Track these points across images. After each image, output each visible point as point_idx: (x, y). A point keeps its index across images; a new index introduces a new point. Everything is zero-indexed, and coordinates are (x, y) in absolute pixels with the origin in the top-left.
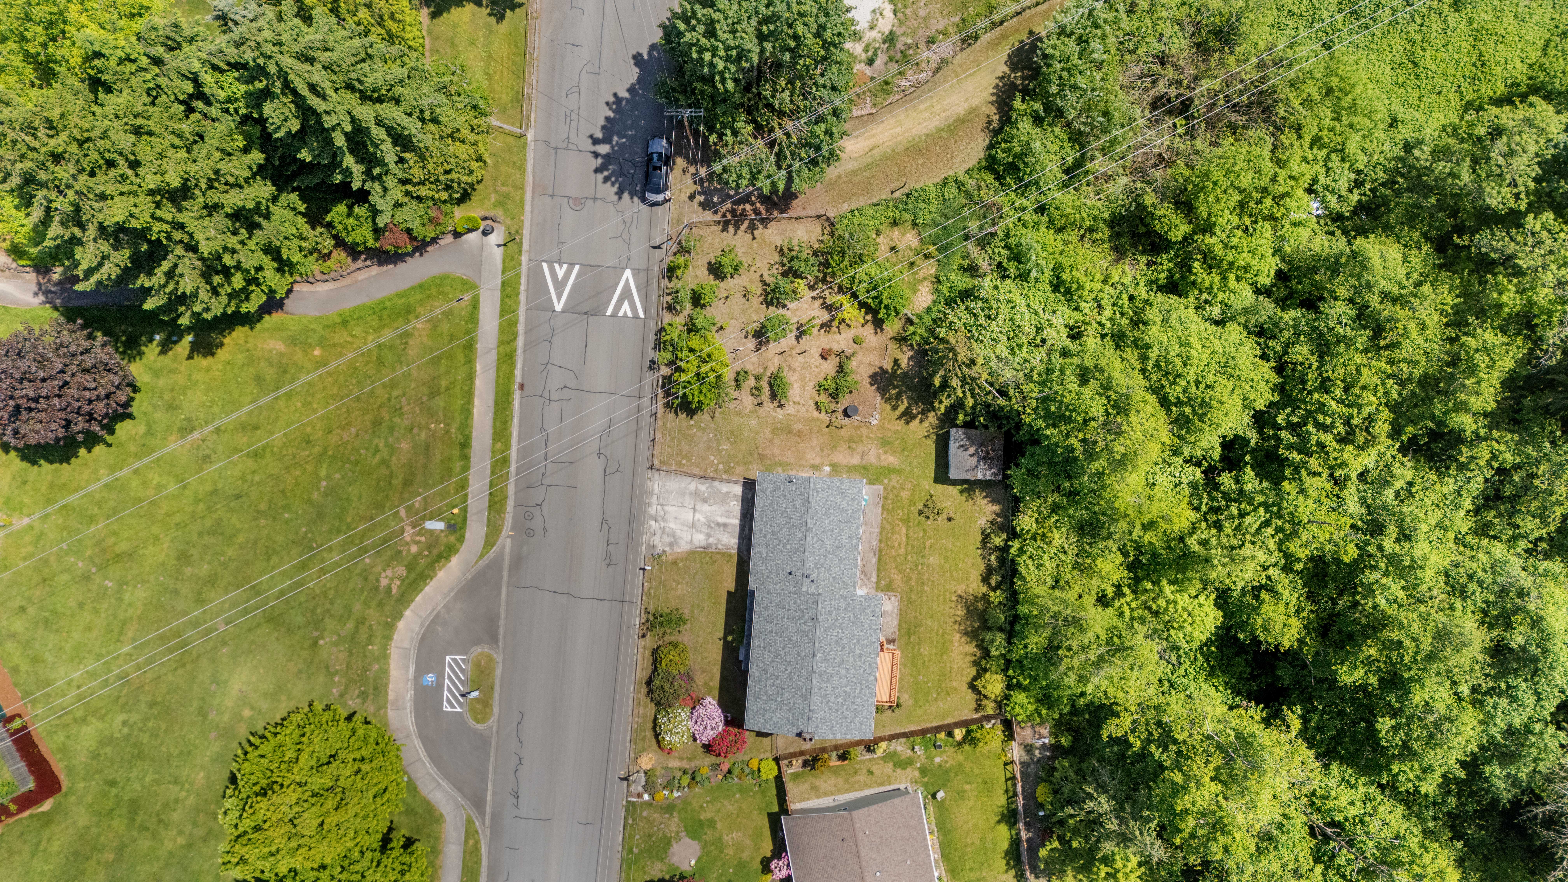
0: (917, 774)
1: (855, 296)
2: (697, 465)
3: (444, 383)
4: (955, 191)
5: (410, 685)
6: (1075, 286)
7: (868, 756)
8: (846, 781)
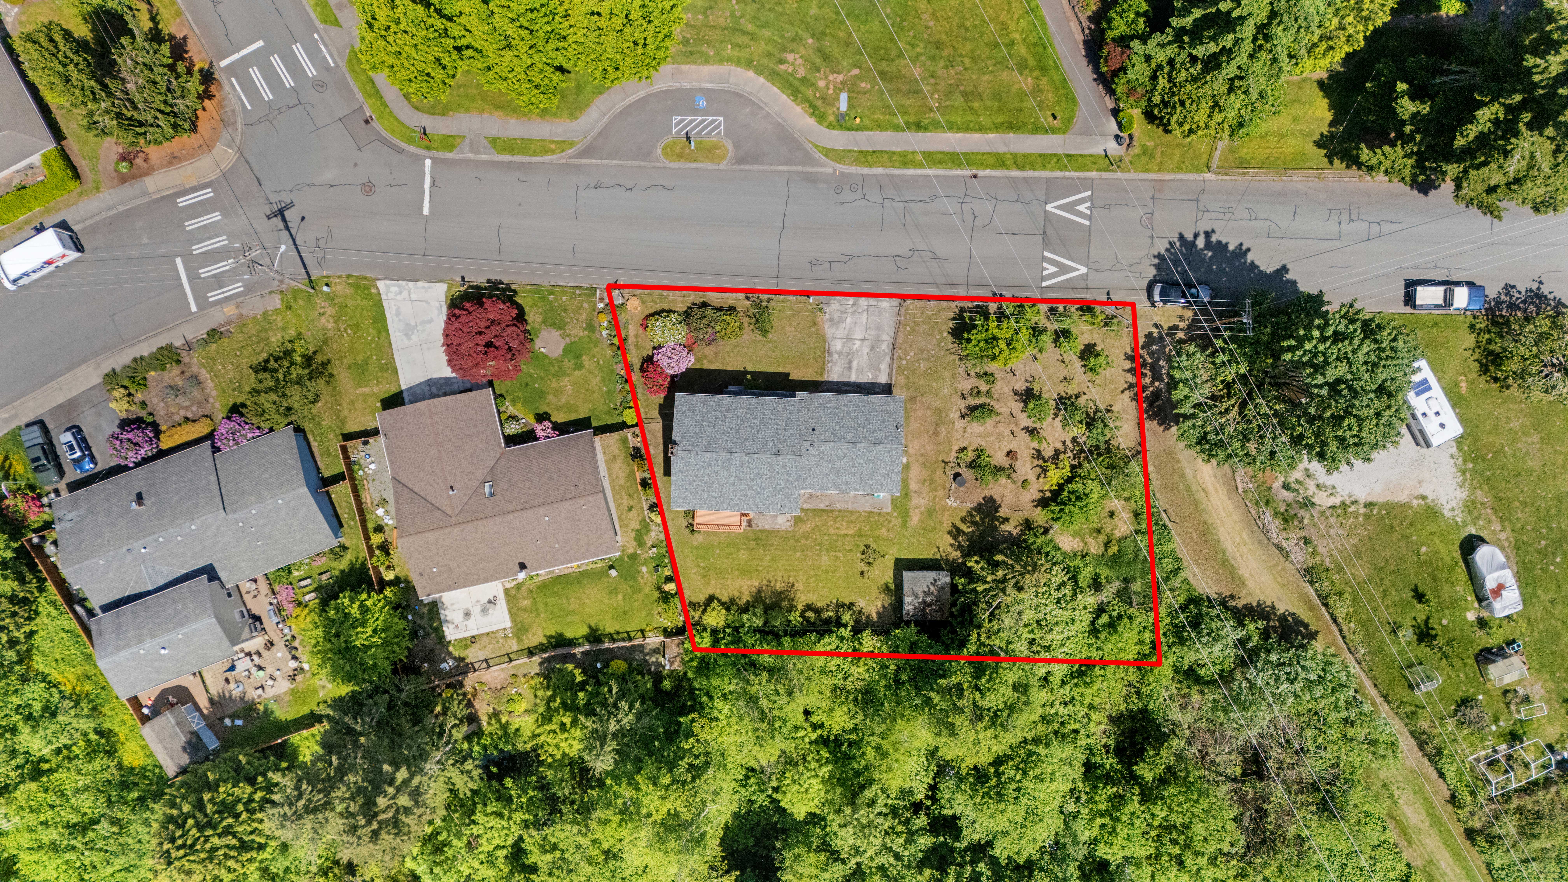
0: (631, 551)
1: (1070, 480)
2: (905, 341)
3: (976, 105)
4: (1170, 567)
5: (695, 85)
6: (1088, 680)
7: (646, 506)
8: (622, 487)
